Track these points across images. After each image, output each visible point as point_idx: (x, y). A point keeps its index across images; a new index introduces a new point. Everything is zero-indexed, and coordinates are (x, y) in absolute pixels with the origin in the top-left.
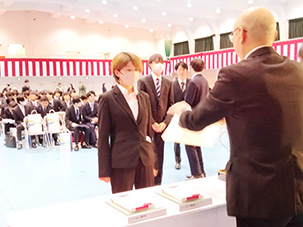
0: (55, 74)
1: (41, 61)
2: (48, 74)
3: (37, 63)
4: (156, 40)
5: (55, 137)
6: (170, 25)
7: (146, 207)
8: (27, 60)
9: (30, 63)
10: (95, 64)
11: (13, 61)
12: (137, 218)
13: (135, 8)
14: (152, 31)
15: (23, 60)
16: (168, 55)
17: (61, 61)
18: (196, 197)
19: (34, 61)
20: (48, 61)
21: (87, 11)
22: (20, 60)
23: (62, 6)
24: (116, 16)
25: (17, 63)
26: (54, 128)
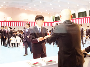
0: (20, 26)
1: (16, 22)
2: (18, 26)
3: (15, 23)
4: (50, 16)
5: (18, 44)
6: (54, 12)
7: (37, 63)
8: (12, 22)
9: (13, 23)
10: (32, 23)
11: (8, 22)
12: (34, 66)
13: (44, 7)
14: (49, 13)
15: (11, 22)
16: (53, 21)
17: (22, 22)
18: (51, 61)
19: (14, 22)
20: (18, 22)
21: (30, 8)
22: (10, 22)
23: (23, 6)
24: (38, 9)
25: (9, 23)
26: (18, 41)
